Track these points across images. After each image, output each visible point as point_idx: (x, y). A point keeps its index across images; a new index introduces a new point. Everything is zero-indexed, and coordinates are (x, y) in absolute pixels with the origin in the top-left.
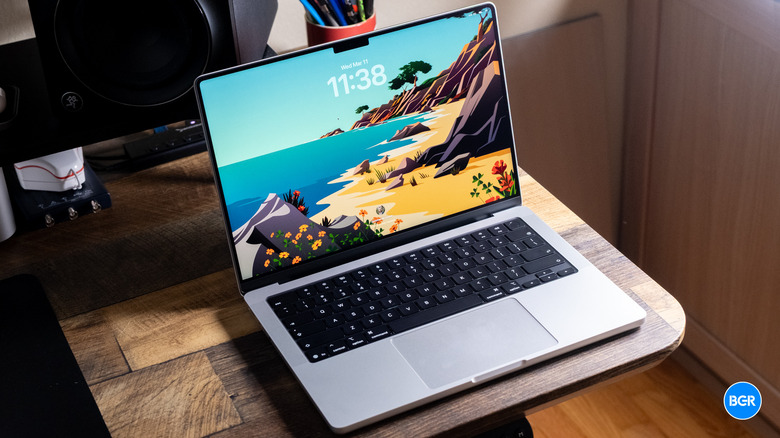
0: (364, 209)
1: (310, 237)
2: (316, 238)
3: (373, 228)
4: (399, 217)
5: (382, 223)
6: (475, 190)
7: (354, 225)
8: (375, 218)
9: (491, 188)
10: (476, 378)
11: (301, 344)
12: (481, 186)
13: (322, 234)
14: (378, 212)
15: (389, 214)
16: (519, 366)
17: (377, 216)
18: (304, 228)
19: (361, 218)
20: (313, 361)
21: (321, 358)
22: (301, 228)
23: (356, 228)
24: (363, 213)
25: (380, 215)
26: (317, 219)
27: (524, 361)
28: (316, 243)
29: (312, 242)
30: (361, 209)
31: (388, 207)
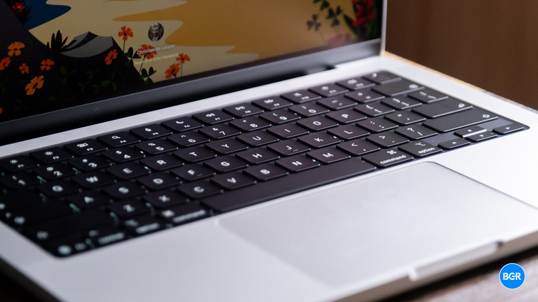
0: (128, 25)
1: (24, 68)
2: (35, 72)
3: (137, 64)
4: (186, 50)
5: (156, 59)
6: (315, 17)
7: (105, 53)
8: (145, 47)
9: (340, 18)
10: (419, 270)
11: (28, 232)
12: (326, 12)
13: (47, 64)
14: (151, 36)
15: (169, 42)
16: (490, 252)
17: (148, 42)
18: (16, 48)
19: (120, 41)
20: (58, 255)
21: (74, 252)
22: (11, 47)
23: (108, 61)
24: (126, 33)
25: (153, 43)
26: (43, 33)
27: (500, 244)
28: (34, 81)
29: (28, 78)
30: (122, 24)
31: (170, 27)
